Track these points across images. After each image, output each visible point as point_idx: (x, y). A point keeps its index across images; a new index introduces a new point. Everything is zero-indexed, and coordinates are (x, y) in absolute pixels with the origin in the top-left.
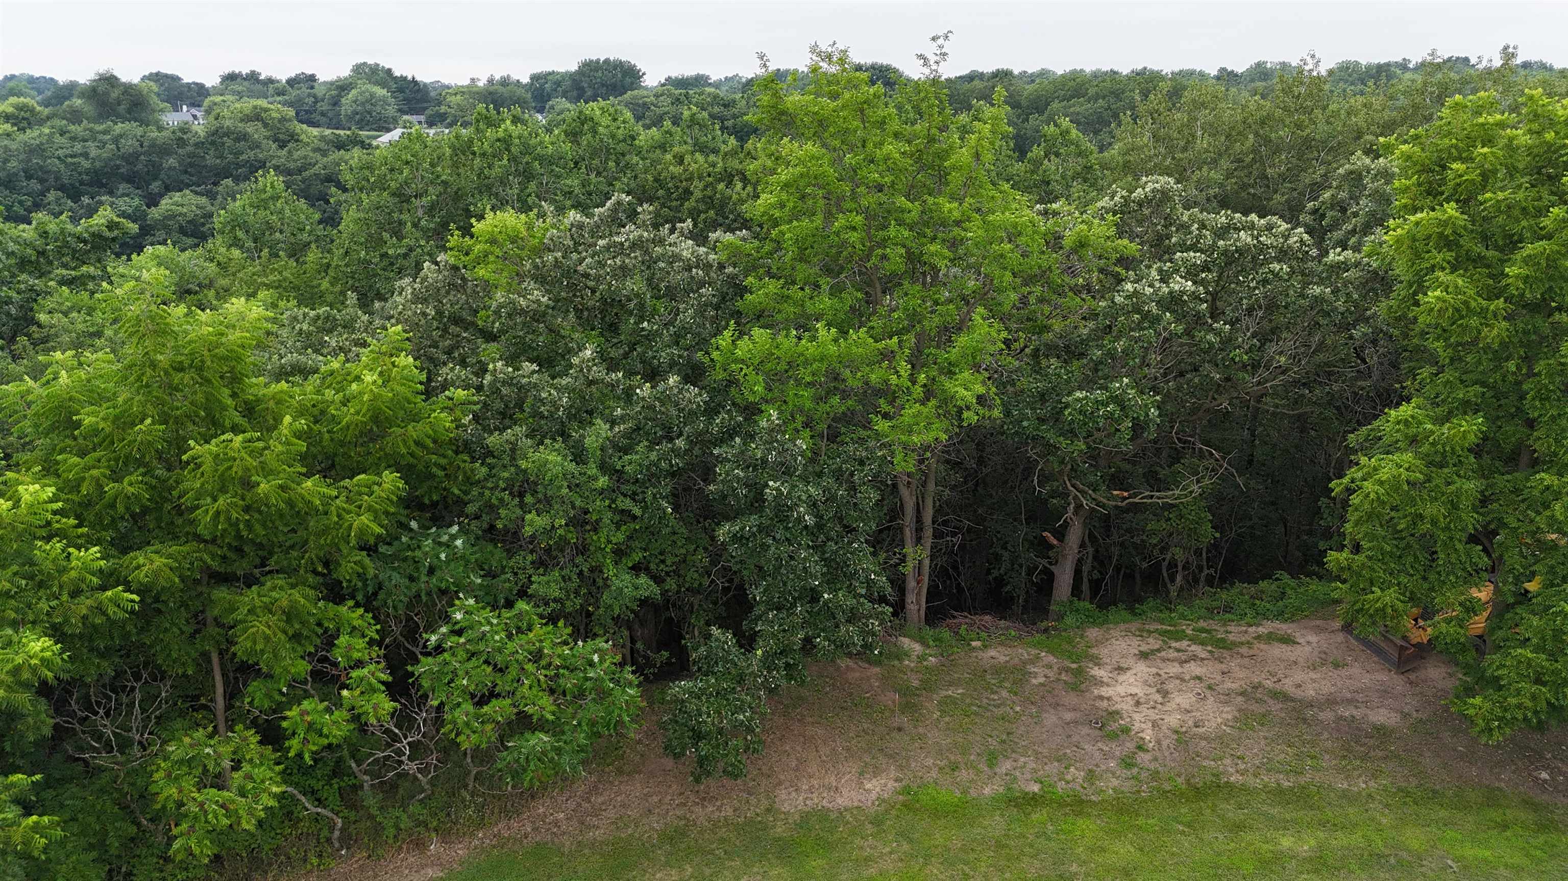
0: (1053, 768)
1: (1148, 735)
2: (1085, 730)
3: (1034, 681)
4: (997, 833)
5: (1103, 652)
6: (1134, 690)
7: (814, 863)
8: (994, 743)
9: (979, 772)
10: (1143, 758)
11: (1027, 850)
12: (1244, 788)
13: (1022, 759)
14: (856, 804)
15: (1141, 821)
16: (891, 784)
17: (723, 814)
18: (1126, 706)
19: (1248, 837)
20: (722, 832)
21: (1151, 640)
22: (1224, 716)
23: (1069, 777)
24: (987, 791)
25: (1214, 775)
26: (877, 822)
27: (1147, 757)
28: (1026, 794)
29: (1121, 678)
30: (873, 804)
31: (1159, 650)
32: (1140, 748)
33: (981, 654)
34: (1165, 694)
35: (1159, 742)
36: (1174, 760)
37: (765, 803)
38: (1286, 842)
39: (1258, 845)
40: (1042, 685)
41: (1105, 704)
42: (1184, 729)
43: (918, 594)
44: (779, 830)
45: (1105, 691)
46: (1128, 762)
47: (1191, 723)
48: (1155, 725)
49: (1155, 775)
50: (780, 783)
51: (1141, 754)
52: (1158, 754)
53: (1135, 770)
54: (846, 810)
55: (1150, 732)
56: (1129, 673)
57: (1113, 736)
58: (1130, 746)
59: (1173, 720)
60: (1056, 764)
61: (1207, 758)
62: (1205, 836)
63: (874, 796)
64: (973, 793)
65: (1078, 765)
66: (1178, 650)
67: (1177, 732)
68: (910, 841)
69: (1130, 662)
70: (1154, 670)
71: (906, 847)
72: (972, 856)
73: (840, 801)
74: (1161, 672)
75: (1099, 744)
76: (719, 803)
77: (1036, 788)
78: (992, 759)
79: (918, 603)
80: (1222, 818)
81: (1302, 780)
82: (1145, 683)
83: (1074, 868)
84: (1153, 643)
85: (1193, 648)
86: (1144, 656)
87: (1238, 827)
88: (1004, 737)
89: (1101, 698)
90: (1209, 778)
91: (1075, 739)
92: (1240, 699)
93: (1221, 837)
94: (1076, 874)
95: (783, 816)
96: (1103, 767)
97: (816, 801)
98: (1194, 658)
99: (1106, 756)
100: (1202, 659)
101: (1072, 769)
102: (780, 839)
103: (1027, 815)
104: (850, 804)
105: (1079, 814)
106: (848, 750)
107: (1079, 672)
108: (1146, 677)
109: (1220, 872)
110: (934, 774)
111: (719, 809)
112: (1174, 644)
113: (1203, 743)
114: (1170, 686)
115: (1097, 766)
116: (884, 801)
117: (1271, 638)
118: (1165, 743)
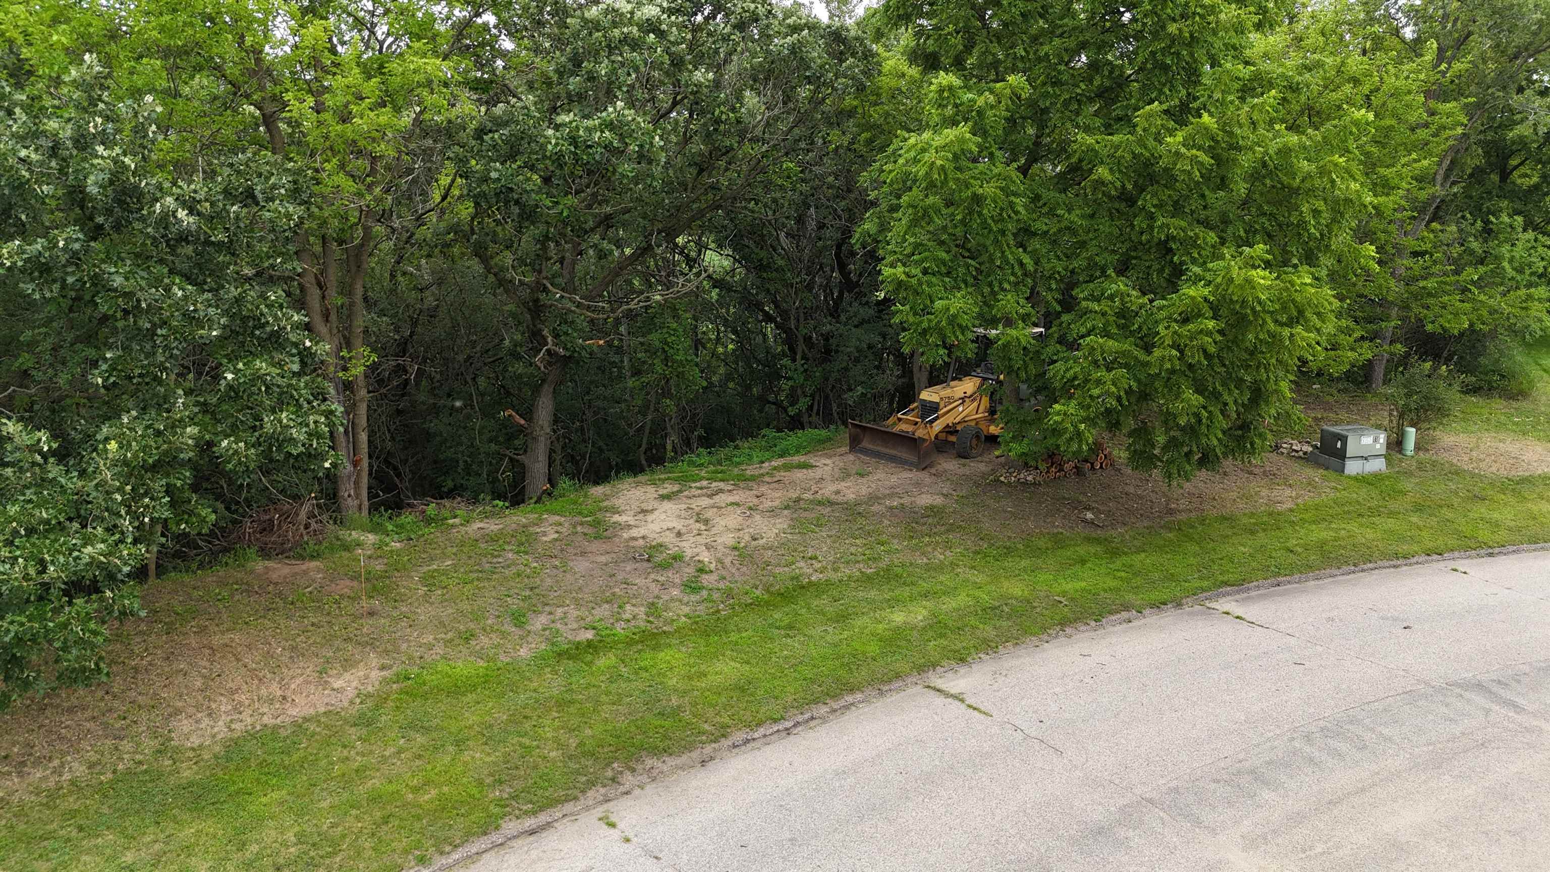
0: (603, 611)
1: (705, 557)
2: (629, 567)
3: (545, 539)
4: (555, 692)
5: (618, 502)
6: (671, 525)
7: (264, 800)
8: (514, 603)
9: (504, 635)
10: (706, 579)
11: (604, 698)
12: (828, 583)
13: (560, 610)
14: (322, 710)
15: (734, 637)
16: (375, 675)
17: (67, 776)
18: (669, 539)
19: (858, 622)
20: (71, 803)
21: (666, 485)
22: (778, 526)
23: (627, 616)
24: (523, 652)
25: (792, 579)
26: (365, 721)
27: (713, 577)
28: (579, 643)
29: (650, 518)
30: (352, 702)
31: (680, 491)
32: (701, 571)
33: (463, 529)
34: (706, 522)
35: (720, 561)
36: (744, 574)
37: (149, 745)
38: (898, 618)
39: (871, 627)
40: (556, 540)
41: (641, 542)
42: (742, 545)
43: (357, 483)
44: (187, 773)
45: (634, 533)
46: (692, 587)
47: (747, 538)
48: (708, 547)
49: (729, 594)
50: (178, 712)
51: (704, 576)
52: (724, 573)
53: (705, 593)
54: (305, 719)
55: (706, 553)
56: (656, 513)
57: (664, 566)
58: (690, 571)
59: (728, 539)
60: (606, 606)
61: (779, 565)
62: (813, 632)
63: (351, 693)
64: (504, 659)
65: (634, 601)
66: (701, 488)
67: (735, 548)
68: (426, 730)
69: (656, 504)
70: (684, 506)
71: (420, 739)
72: (527, 725)
73: (294, 712)
74: (693, 506)
75: (652, 576)
76: (56, 763)
77: (590, 635)
78: (519, 619)
79: (358, 496)
80: (822, 613)
81: (882, 565)
82: (679, 517)
83: (675, 701)
84: (669, 488)
85: (714, 484)
86: (663, 497)
87: (842, 618)
88: (528, 593)
89: (635, 539)
90: (789, 584)
91: (620, 577)
92: (786, 512)
93: (830, 629)
94: (679, 707)
95: (191, 754)
96: (666, 598)
97: (249, 721)
98: (721, 491)
99: (664, 586)
100: (730, 491)
101: (628, 607)
102: (191, 784)
103: (590, 664)
104: (312, 711)
105: (656, 648)
106: (293, 648)
107: (597, 523)
108: (678, 512)
109: (846, 660)
110: (439, 650)
111: (58, 772)
112: (693, 485)
113: (770, 553)
114: (709, 514)
115: (658, 597)
116: (369, 695)
117: (788, 468)
118: (727, 561)
